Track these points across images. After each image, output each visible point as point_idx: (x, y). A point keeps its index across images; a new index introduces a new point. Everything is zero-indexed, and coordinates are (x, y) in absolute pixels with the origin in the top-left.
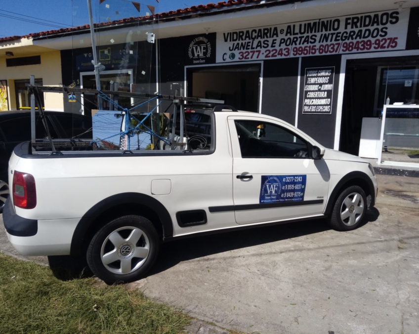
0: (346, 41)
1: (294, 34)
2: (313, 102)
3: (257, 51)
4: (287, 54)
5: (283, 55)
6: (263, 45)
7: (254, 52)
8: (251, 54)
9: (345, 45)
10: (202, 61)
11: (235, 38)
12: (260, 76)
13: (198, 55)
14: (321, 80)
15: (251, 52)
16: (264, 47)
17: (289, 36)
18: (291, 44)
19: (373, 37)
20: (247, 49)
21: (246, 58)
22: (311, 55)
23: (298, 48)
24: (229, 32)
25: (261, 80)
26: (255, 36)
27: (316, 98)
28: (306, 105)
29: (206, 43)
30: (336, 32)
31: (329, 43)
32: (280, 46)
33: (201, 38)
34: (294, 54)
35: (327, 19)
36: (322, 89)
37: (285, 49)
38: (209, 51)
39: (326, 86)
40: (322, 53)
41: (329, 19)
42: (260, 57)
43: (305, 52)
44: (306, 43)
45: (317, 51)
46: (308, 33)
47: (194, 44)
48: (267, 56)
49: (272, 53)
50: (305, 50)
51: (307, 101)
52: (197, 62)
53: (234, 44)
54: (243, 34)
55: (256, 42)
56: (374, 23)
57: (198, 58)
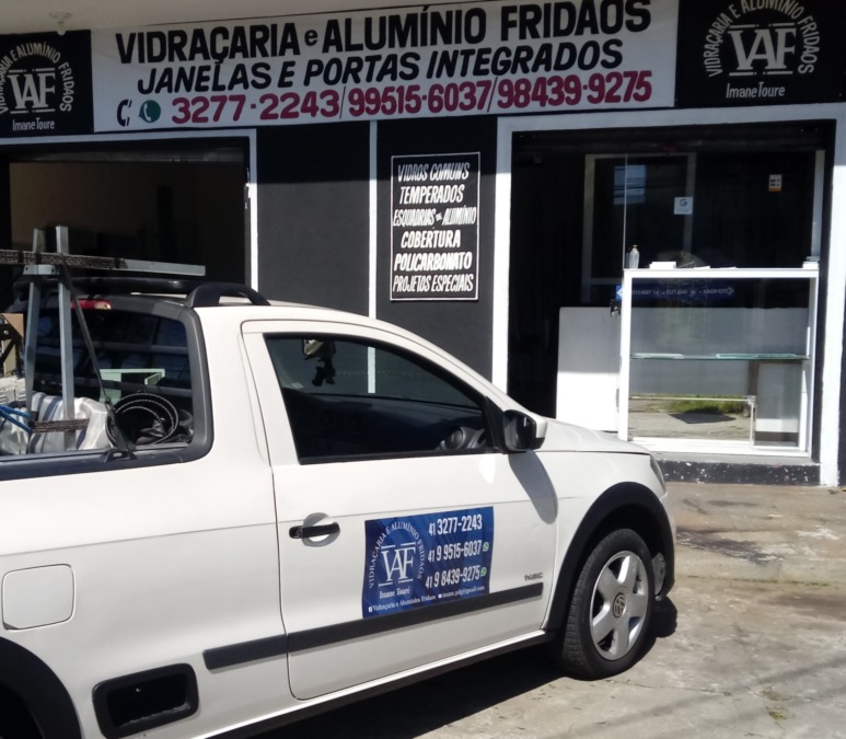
0: (508, 76)
1: (350, 47)
2: (419, 262)
3: (233, 98)
4: (330, 109)
5: (319, 113)
6: (251, 77)
7: (223, 100)
8: (214, 106)
9: (506, 88)
10: (42, 125)
11: (157, 51)
12: (246, 180)
13: (29, 104)
14: (441, 195)
15: (214, 99)
16: (255, 84)
17: (333, 52)
18: (342, 77)
19: (583, 67)
20: (199, 88)
21: (196, 119)
22: (406, 115)
23: (364, 91)
24: (137, 31)
25: (252, 190)
26: (225, 49)
27: (428, 251)
28: (399, 273)
29: (56, 66)
30: (476, 47)
31: (457, 79)
32: (307, 82)
33: (37, 48)
34: (352, 110)
35: (450, 8)
36: (446, 222)
37: (323, 95)
38: (68, 91)
39: (458, 211)
40: (438, 109)
41: (454, 8)
42: (245, 115)
43: (388, 105)
44: (387, 78)
45: (425, 104)
46: (392, 45)
47: (12, 67)
48: (265, 115)
49: (281, 106)
50: (386, 98)
51: (402, 261)
52: (25, 126)
53: (154, 72)
54: (183, 43)
55: (227, 69)
56: (583, 24)
57: (30, 114)
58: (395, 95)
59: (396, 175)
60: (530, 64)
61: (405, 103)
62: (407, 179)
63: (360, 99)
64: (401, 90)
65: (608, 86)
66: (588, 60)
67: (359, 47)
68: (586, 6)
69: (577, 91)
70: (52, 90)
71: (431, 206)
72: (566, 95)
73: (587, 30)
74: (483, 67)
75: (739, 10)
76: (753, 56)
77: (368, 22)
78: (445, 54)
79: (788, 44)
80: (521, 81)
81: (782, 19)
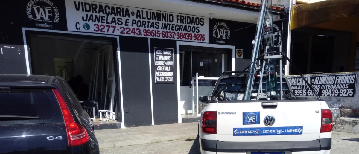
1: (143, 18)
2: (161, 74)
4: (138, 33)
5: (136, 34)
9: (178, 34)
10: (47, 26)
12: (117, 50)
17: (139, 19)
18: (141, 25)
23: (147, 30)
25: (119, 53)
27: (163, 71)
28: (157, 76)
29: (52, 7)
32: (132, 25)
34: (144, 35)
35: (166, 13)
36: (167, 64)
37: (137, 29)
38: (57, 16)
39: (169, 62)
40: (164, 37)
42: (116, 32)
43: (153, 34)
44: (152, 27)
45: (161, 35)
46: (153, 19)
49: (126, 31)
51: (158, 73)
52: (41, 25)
56: (192, 22)
57: (42, 22)
58: (154, 32)
59: (155, 52)
60: (183, 29)
61: (157, 34)
62: (158, 53)
63: (146, 32)
64: (155, 31)
65: (197, 37)
66: (193, 31)
67: (145, 19)
68: (193, 18)
69: (192, 37)
71: (163, 60)
72: (190, 38)
73: (193, 24)
74: (173, 28)
75: (218, 25)
76: (221, 34)
77: (147, 12)
78: (165, 24)
79: (226, 33)
80: (181, 33)
81: (225, 28)
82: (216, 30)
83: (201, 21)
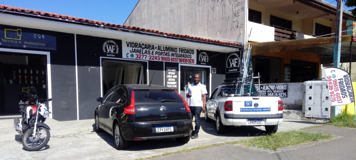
0: (180, 58)
1: (161, 50)
3: (145, 55)
4: (159, 59)
5: (157, 59)
6: (148, 52)
8: (142, 56)
10: (112, 56)
11: (133, 46)
12: (147, 69)
13: (110, 51)
14: (173, 73)
16: (148, 54)
17: (159, 51)
18: (160, 55)
19: (188, 58)
20: (140, 53)
21: (139, 58)
22: (168, 61)
24: (130, 42)
26: (144, 47)
27: (171, 81)
29: (115, 45)
30: (176, 53)
32: (155, 55)
33: (112, 41)
34: (161, 60)
36: (173, 77)
37: (158, 57)
38: (117, 50)
39: (175, 76)
40: (172, 61)
41: (174, 47)
42: (146, 58)
43: (166, 60)
44: (166, 56)
45: (170, 60)
46: (166, 51)
47: (107, 44)
48: (150, 59)
49: (152, 58)
51: (169, 83)
53: (133, 49)
54: (137, 45)
55: (144, 50)
56: (188, 52)
57: (110, 53)
58: (167, 58)
59: (167, 70)
60: (182, 56)
62: (169, 71)
63: (163, 58)
65: (190, 61)
67: (162, 50)
68: (188, 50)
69: (187, 61)
70: (114, 49)
71: (171, 75)
74: (177, 56)
75: (202, 53)
76: (203, 59)
77: (163, 47)
78: (173, 53)
79: (206, 58)
80: (181, 59)
81: (205, 55)
82: (201, 56)
83: (192, 51)
